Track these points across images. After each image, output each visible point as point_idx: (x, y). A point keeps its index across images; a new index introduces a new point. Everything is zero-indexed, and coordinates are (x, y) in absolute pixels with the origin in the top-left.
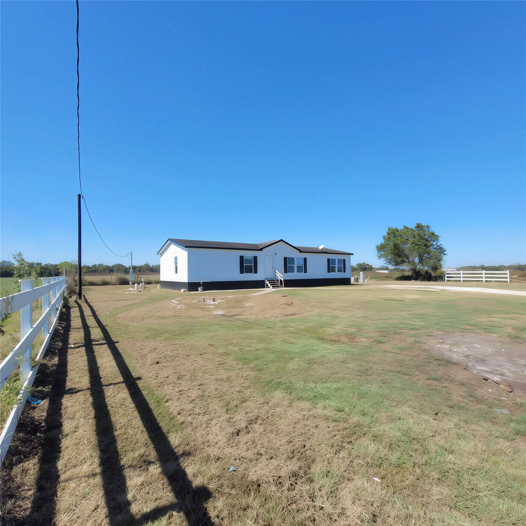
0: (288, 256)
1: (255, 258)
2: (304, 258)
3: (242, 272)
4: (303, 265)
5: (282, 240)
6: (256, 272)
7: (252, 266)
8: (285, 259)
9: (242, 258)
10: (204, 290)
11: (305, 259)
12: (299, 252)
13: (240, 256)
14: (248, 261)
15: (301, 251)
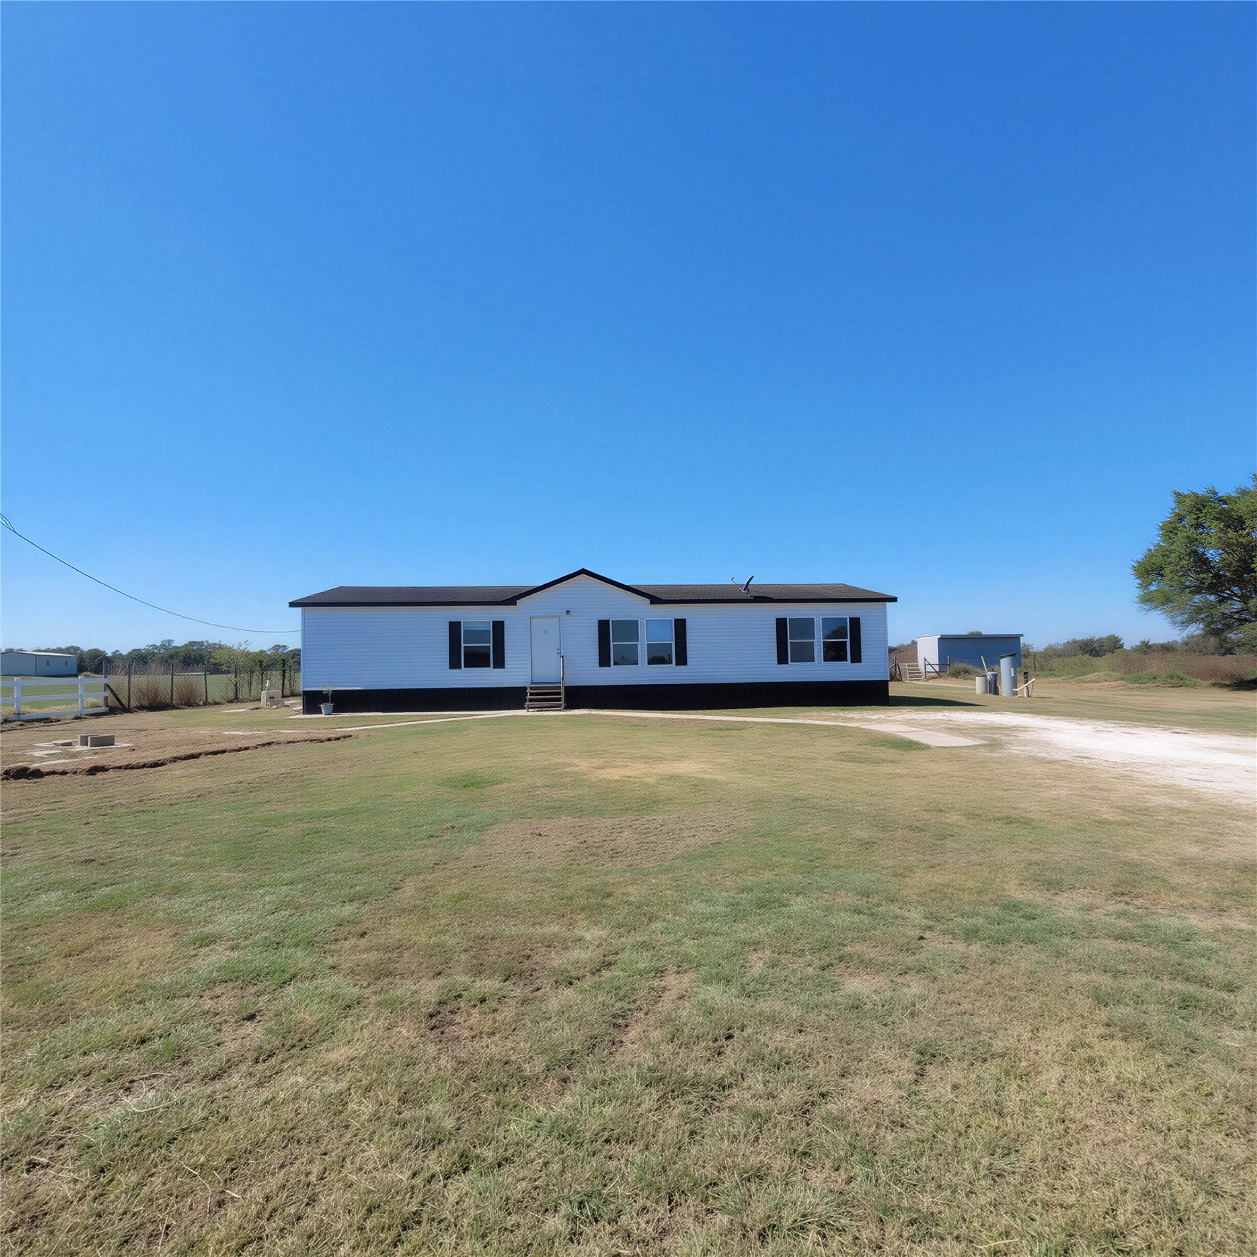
0: (612, 615)
1: (499, 627)
2: (676, 621)
3: (454, 664)
4: (673, 643)
5: (583, 571)
6: (500, 663)
7: (489, 647)
8: (603, 626)
9: (454, 627)
10: (337, 709)
11: (680, 625)
12: (651, 604)
13: (450, 622)
14: (474, 635)
15: (655, 600)
